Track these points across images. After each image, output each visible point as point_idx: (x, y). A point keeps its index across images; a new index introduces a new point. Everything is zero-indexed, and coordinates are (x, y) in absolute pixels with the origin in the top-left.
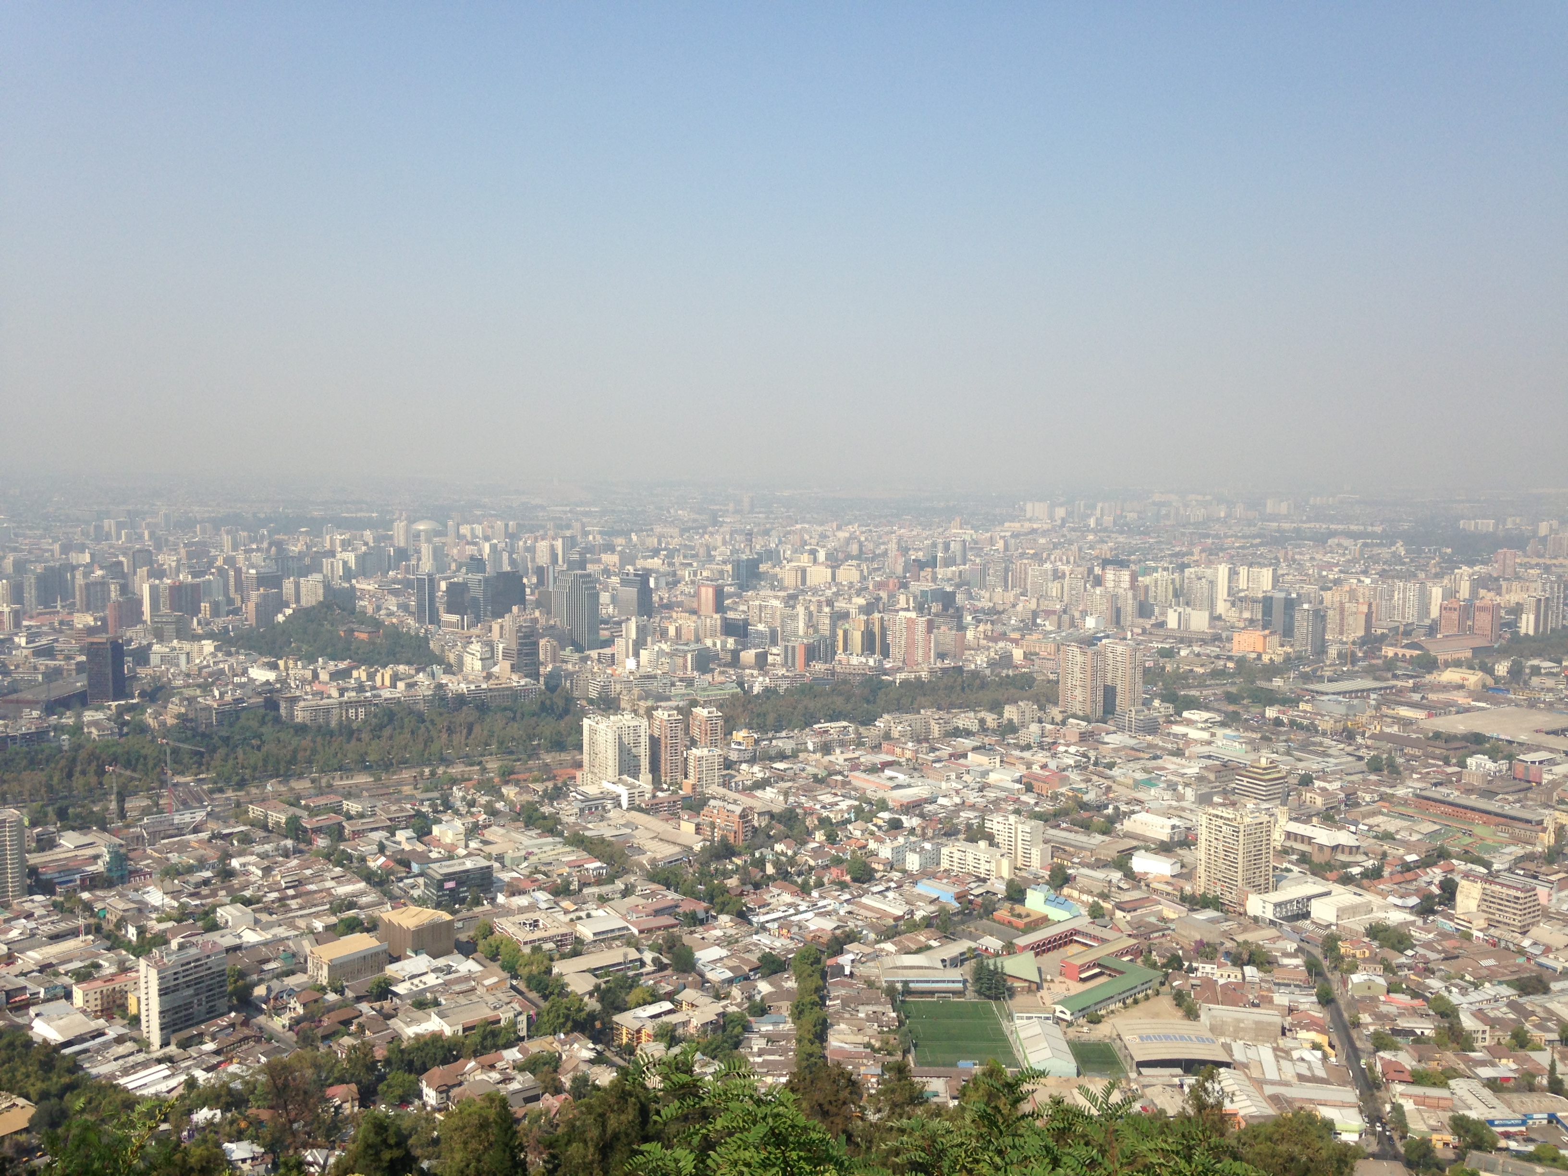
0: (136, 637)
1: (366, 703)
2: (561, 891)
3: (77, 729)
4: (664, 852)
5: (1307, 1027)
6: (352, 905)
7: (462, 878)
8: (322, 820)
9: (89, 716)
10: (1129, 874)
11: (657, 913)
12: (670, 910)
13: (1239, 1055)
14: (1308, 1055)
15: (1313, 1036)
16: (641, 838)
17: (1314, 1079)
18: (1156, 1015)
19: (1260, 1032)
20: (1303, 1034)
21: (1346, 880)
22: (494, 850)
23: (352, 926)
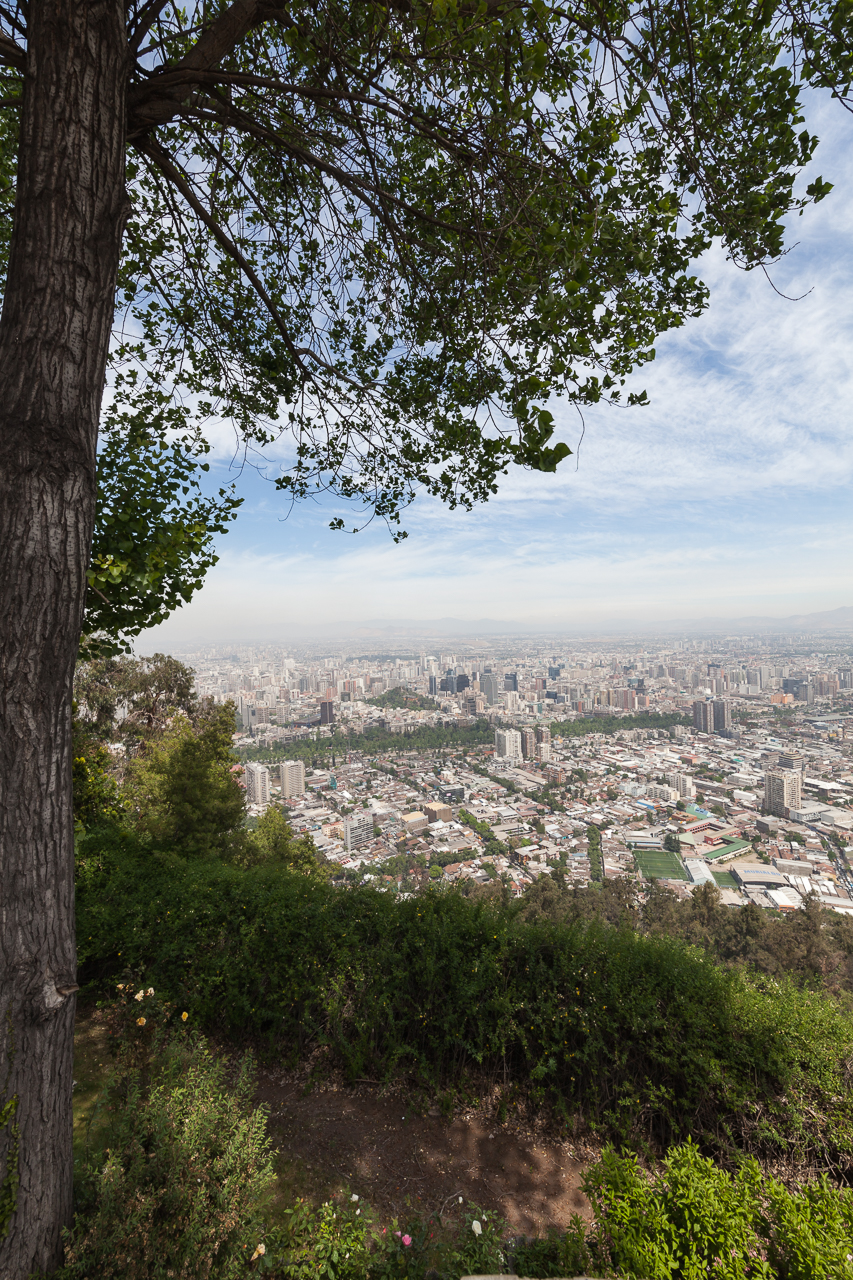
0: (336, 700)
1: (413, 724)
2: (490, 799)
3: (318, 734)
4: (531, 787)
5: (825, 870)
6: (414, 801)
7: (453, 792)
8: (402, 768)
9: (322, 728)
10: (733, 800)
11: (529, 809)
12: (535, 809)
13: (792, 882)
14: (827, 883)
15: (828, 875)
16: (521, 779)
17: (830, 894)
18: (751, 862)
19: (802, 872)
20: (822, 873)
21: (837, 805)
22: (464, 781)
23: (413, 809)
